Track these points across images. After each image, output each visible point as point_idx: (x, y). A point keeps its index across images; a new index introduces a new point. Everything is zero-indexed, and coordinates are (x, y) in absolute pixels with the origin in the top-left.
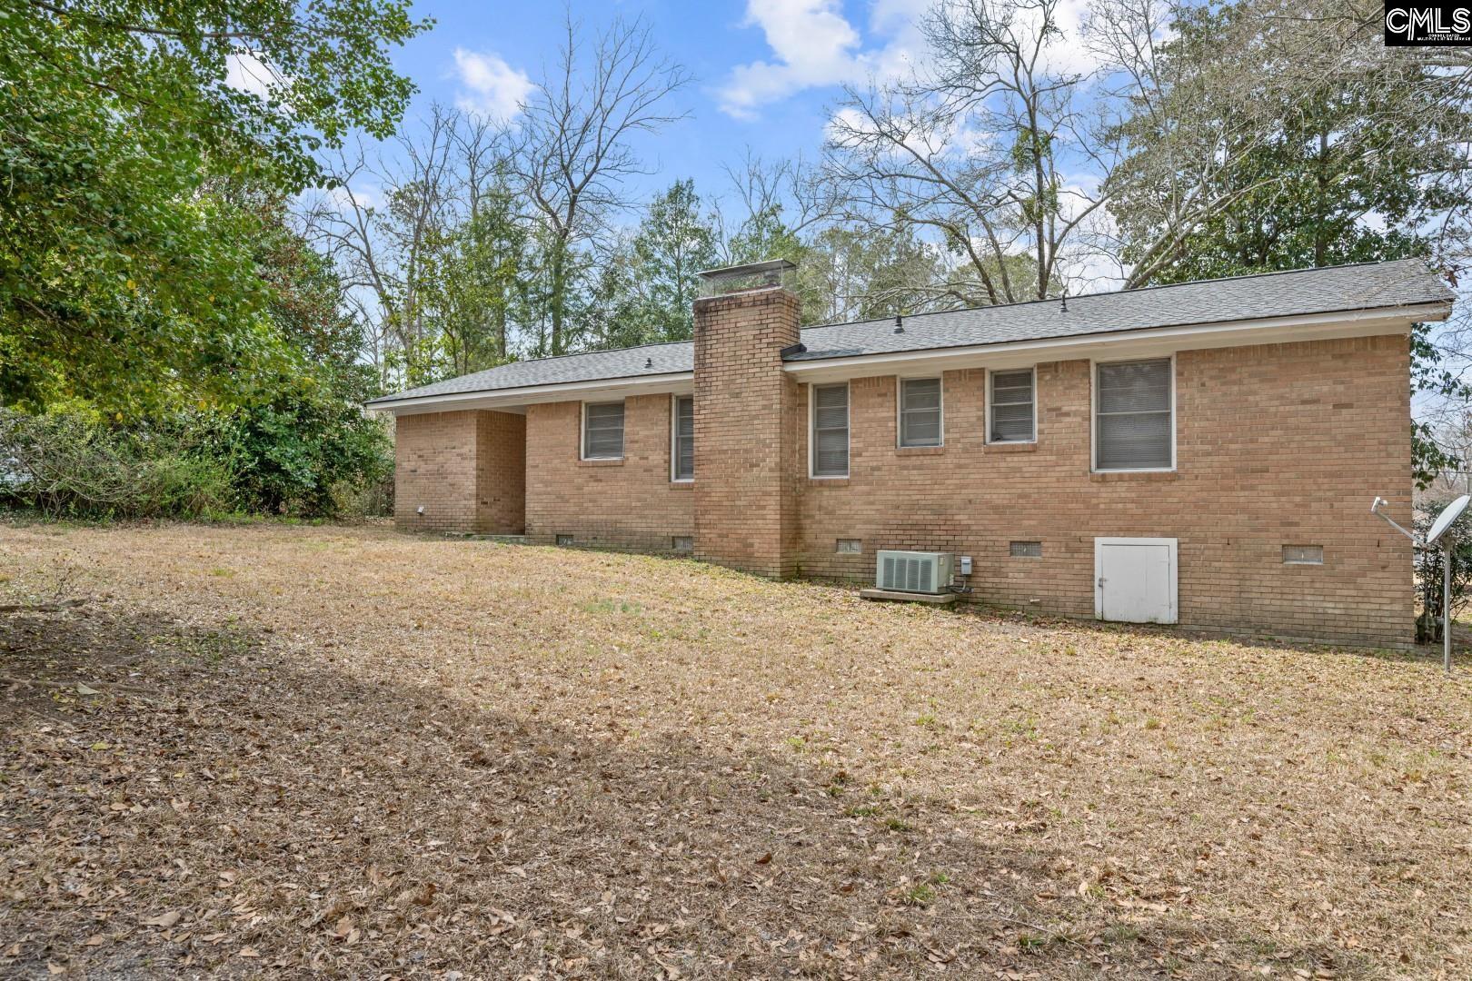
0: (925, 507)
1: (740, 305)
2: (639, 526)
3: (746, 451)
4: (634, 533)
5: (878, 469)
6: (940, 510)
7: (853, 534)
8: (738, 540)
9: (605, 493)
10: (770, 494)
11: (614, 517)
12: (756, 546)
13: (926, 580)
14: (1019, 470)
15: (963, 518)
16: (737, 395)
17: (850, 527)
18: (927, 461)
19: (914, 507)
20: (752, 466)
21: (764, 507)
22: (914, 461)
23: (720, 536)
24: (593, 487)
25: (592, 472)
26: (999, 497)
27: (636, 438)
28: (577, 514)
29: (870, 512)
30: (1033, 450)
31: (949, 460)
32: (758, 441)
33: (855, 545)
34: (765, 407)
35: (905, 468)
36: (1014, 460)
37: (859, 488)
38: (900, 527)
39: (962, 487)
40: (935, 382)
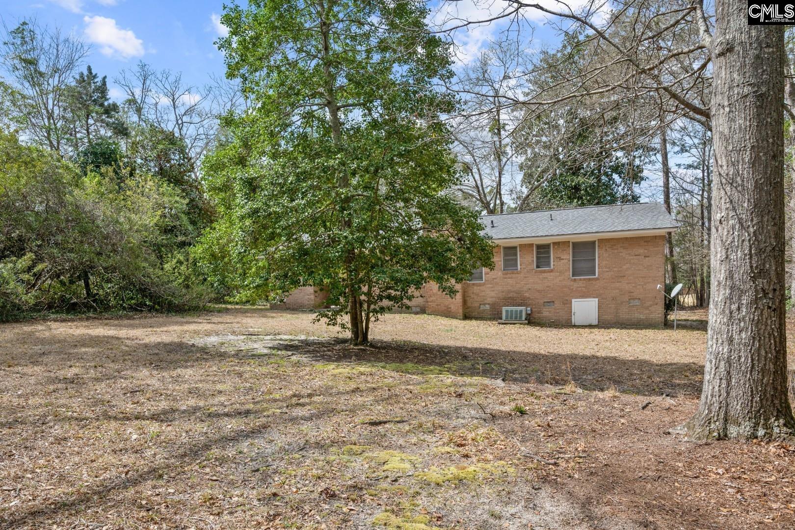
0: (514, 292)
5: (495, 279)
6: (518, 292)
7: (486, 302)
8: (444, 307)
12: (452, 308)
13: (521, 317)
14: (547, 278)
15: (527, 295)
17: (485, 299)
18: (515, 276)
19: (509, 291)
22: (509, 276)
23: (437, 305)
26: (540, 287)
29: (493, 294)
30: (552, 271)
31: (522, 275)
33: (487, 306)
35: (506, 278)
36: (545, 275)
37: (488, 286)
38: (504, 299)
39: (526, 284)
40: (515, 248)
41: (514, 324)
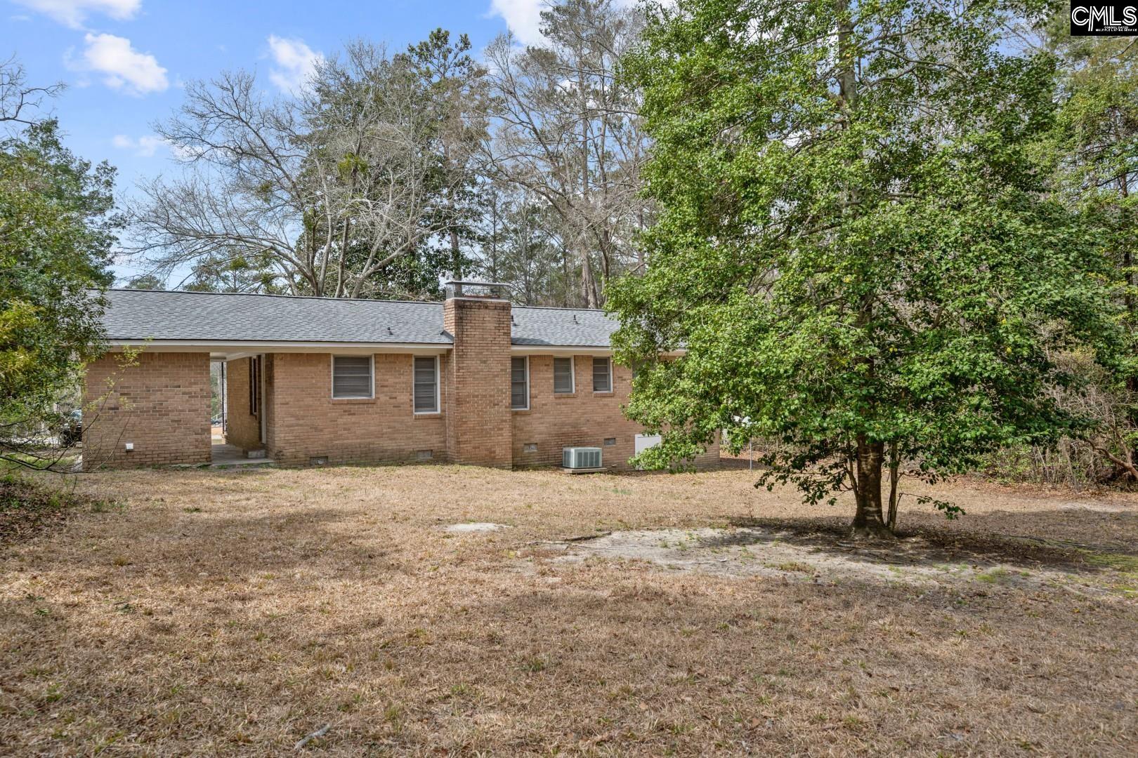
0: (569, 424)
1: (486, 307)
2: (389, 445)
3: (491, 396)
4: (386, 451)
5: (546, 405)
6: (574, 426)
7: (533, 440)
8: (487, 450)
9: (359, 423)
10: (505, 421)
11: (368, 440)
12: (497, 452)
13: (597, 462)
14: (606, 405)
15: (585, 429)
16: (485, 362)
17: (530, 437)
18: (569, 401)
19: (563, 424)
20: (495, 405)
21: (502, 429)
22: (563, 401)
23: (475, 448)
24: (347, 419)
25: (347, 407)
26: (599, 418)
27: (386, 383)
28: (331, 440)
29: (542, 428)
30: (612, 396)
31: (579, 400)
32: (498, 390)
33: (533, 446)
34: (502, 370)
35: (557, 404)
36: (606, 400)
37: (535, 416)
38: (558, 435)
39: (584, 413)
40: (568, 360)
41: (593, 473)
